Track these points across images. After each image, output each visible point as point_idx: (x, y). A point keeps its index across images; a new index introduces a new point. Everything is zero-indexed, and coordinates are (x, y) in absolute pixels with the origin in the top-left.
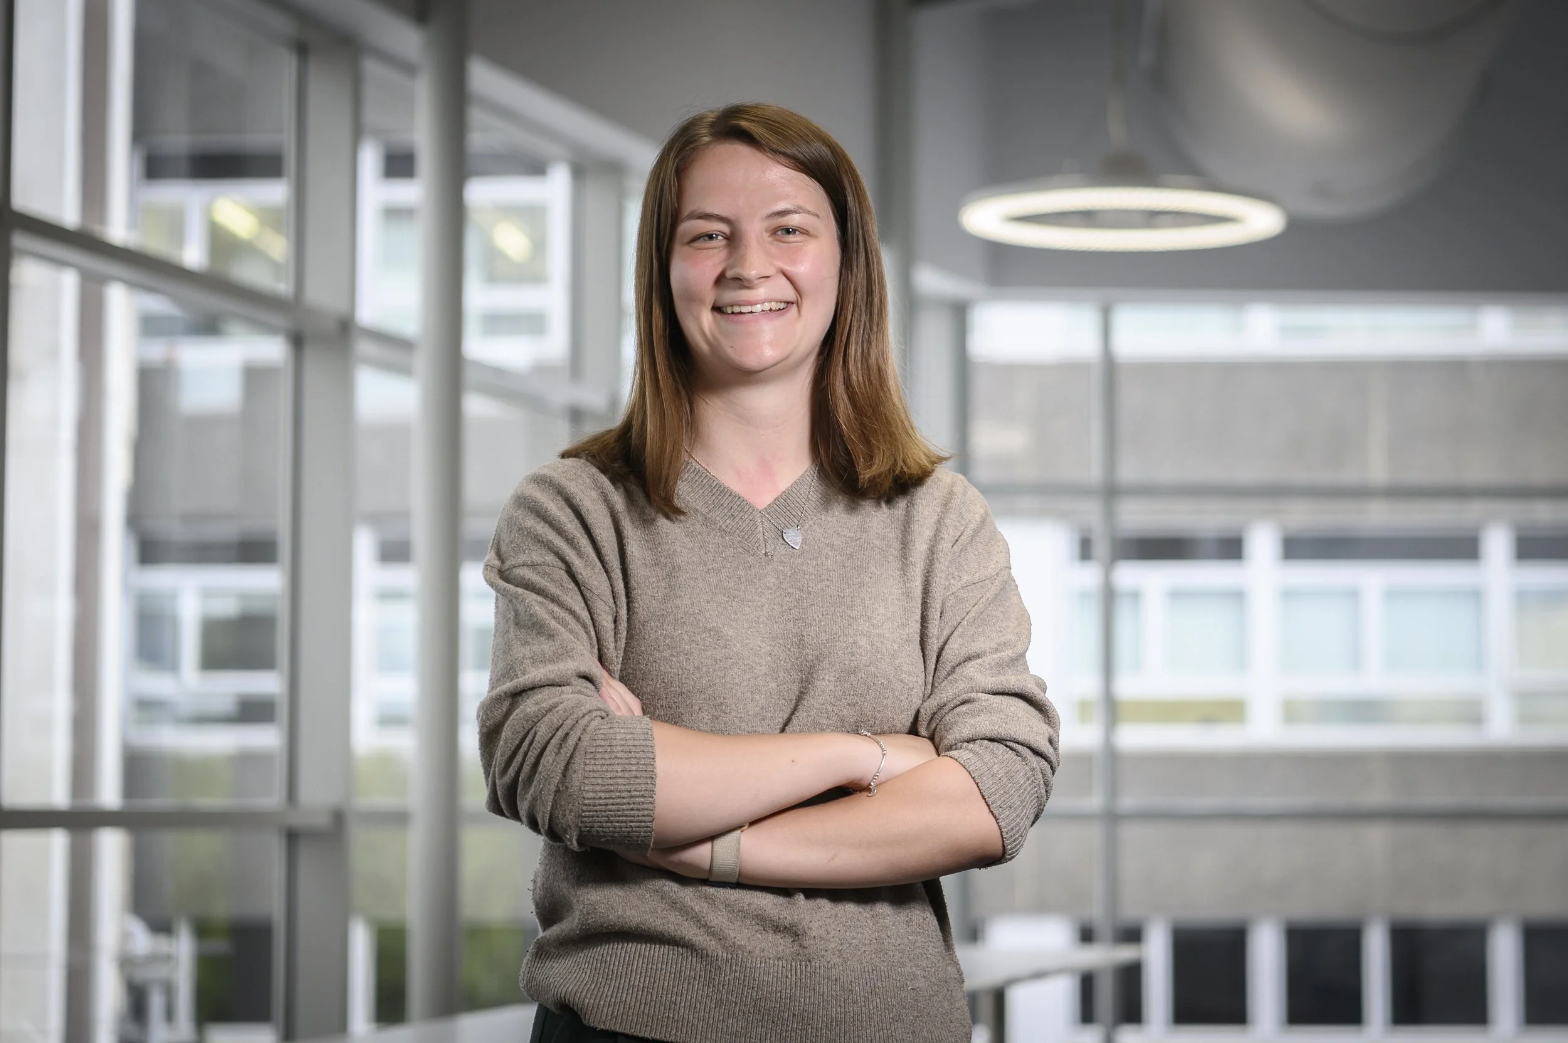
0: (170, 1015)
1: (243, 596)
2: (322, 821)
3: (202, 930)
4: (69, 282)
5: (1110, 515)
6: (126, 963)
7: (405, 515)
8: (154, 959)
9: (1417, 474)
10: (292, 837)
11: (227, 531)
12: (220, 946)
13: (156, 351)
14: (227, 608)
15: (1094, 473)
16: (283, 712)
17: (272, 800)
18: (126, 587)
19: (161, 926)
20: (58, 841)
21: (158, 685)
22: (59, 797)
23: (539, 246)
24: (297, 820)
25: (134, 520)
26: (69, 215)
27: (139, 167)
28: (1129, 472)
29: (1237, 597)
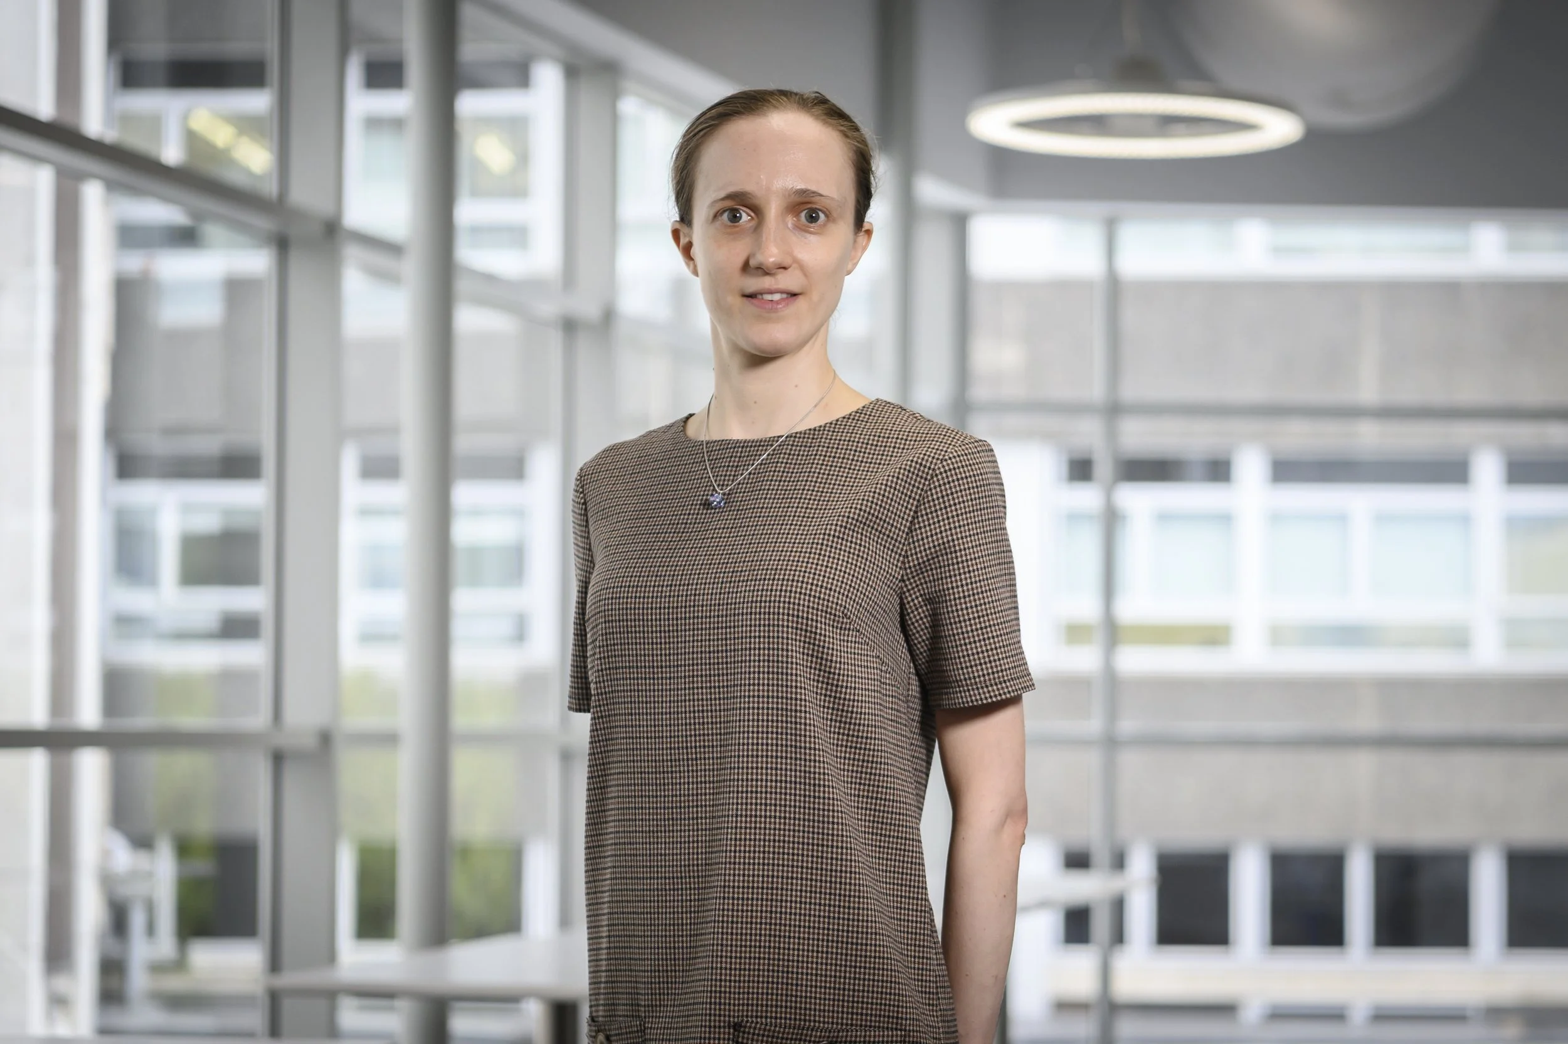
0: (151, 929)
1: (228, 512)
2: (310, 742)
3: (184, 849)
4: (43, 179)
5: (1111, 434)
6: (107, 881)
7: (394, 430)
8: (134, 875)
9: (1409, 394)
10: (278, 759)
11: (209, 446)
12: (203, 867)
13: (134, 263)
14: (208, 523)
15: (1096, 391)
16: (267, 628)
17: (258, 720)
18: (104, 501)
19: (142, 842)
20: (37, 761)
21: (136, 600)
22: (38, 717)
23: (523, 158)
24: (282, 741)
25: (113, 432)
26: (44, 108)
27: (114, 75)
28: (1130, 392)
29: (1225, 519)
